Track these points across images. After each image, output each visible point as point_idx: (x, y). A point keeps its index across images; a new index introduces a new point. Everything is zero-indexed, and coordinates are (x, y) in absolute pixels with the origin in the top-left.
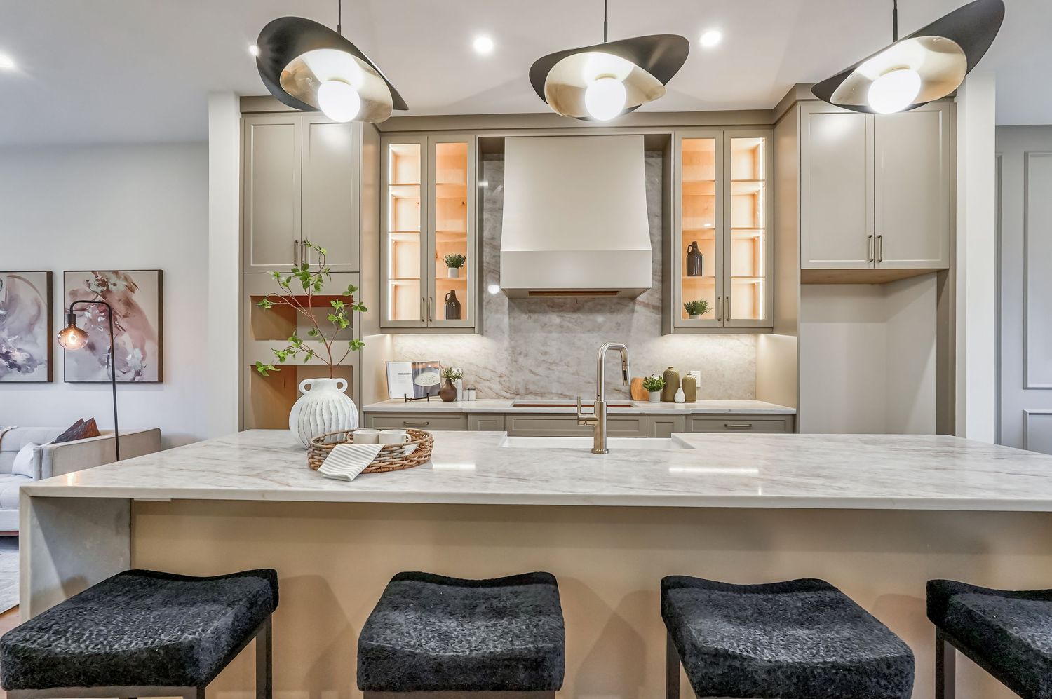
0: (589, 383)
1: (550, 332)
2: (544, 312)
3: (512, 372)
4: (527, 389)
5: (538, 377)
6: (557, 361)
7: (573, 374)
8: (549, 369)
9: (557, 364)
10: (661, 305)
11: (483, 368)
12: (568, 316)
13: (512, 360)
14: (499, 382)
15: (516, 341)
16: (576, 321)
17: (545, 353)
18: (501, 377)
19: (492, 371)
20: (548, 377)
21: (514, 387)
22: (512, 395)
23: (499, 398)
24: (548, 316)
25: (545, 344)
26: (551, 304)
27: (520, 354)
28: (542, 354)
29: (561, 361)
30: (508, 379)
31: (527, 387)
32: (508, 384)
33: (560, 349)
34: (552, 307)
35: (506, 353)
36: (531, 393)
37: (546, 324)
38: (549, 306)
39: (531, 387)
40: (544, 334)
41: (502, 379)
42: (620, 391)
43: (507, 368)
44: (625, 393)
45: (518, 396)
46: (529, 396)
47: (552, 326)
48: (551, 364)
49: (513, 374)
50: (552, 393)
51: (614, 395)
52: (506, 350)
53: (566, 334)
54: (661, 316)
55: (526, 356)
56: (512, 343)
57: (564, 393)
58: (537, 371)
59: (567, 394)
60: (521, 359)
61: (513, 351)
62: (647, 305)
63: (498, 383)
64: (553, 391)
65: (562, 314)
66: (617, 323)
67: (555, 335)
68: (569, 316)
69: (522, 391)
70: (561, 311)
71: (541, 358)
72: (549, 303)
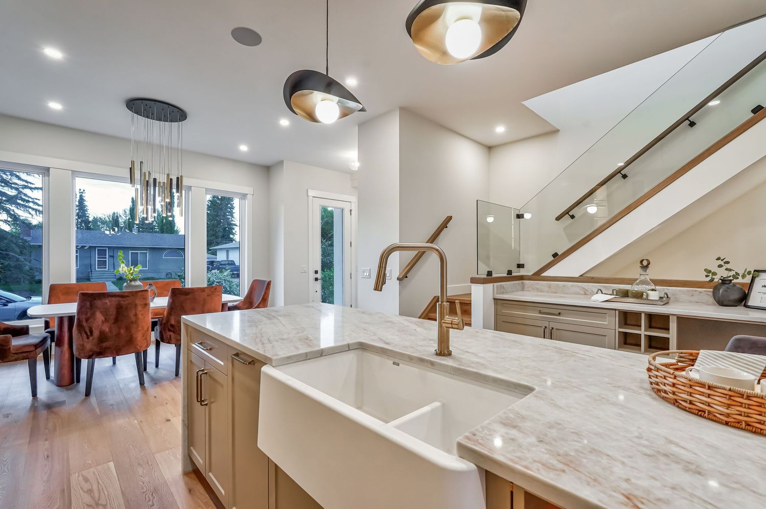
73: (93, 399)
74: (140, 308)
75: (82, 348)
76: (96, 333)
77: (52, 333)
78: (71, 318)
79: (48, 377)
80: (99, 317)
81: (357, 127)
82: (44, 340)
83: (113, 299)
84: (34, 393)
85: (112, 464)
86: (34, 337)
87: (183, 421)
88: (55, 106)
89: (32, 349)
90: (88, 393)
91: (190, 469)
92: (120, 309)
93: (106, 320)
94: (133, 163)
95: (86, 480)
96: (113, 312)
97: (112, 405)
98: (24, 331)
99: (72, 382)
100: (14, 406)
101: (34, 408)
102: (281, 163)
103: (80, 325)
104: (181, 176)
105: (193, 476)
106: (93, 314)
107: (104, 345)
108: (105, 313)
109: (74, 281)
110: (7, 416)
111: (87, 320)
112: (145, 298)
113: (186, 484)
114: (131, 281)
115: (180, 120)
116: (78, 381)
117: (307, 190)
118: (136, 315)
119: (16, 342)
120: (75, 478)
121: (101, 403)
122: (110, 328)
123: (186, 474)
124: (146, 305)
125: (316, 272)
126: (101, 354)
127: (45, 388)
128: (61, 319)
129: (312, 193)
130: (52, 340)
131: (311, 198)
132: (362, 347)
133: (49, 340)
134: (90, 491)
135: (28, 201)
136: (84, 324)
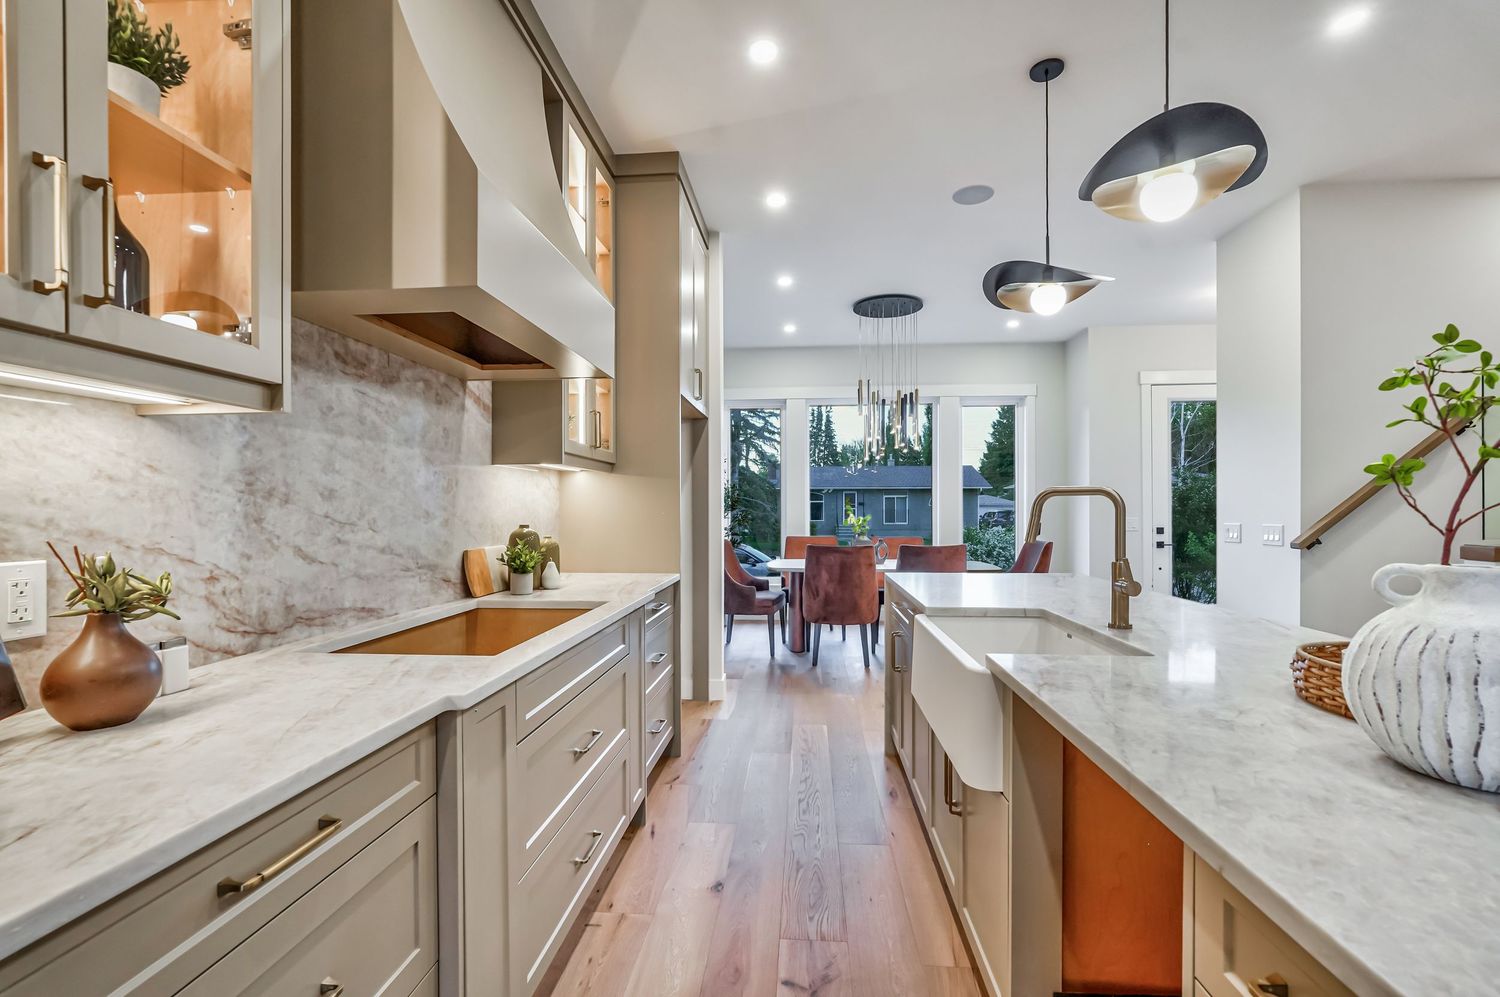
0: (408, 570)
1: (340, 432)
2: (328, 371)
3: (249, 558)
4: (289, 609)
5: (315, 568)
6: (354, 519)
7: (383, 551)
8: (339, 541)
9: (353, 524)
10: (491, 405)
11: (147, 550)
12: (373, 391)
13: (246, 516)
14: (207, 599)
15: (259, 451)
16: (387, 412)
17: (329, 495)
18: (212, 579)
19: (183, 560)
20: (336, 565)
21: (254, 612)
22: (248, 639)
23: (207, 661)
24: (336, 385)
25: (329, 468)
26: (342, 351)
27: (269, 494)
28: (321, 494)
29: (362, 515)
30: (234, 585)
31: (290, 601)
32: (234, 603)
33: (358, 484)
34: (345, 362)
35: (229, 488)
36: (299, 620)
37: (331, 409)
38: (337, 355)
39: (299, 600)
40: (327, 437)
41: (218, 588)
42: (447, 581)
43: (231, 544)
44: (454, 584)
45: (266, 640)
46: (295, 632)
47: (342, 414)
48: (342, 525)
49: (250, 565)
50: (343, 610)
51: (443, 592)
52: (229, 480)
53: (369, 443)
54: (490, 425)
55: (286, 500)
56: (248, 454)
57: (367, 606)
58: (310, 550)
59: (372, 605)
60: (273, 513)
61: (249, 484)
62: (478, 400)
63: (203, 604)
64: (347, 605)
65: (363, 386)
66: (445, 429)
67: (349, 442)
68: (376, 394)
69: (275, 621)
70: (362, 377)
71: (321, 507)
72: (337, 348)
73: (819, 669)
74: (864, 568)
75: (810, 610)
76: (822, 594)
77: (787, 591)
78: (801, 574)
79: (784, 642)
80: (825, 575)
81: (1215, 243)
82: (780, 598)
83: (837, 555)
84: (772, 654)
85: (825, 727)
86: (772, 593)
87: (886, 694)
88: (790, 329)
89: (770, 604)
90: (815, 664)
91: (892, 752)
92: (843, 566)
93: (830, 580)
94: (860, 382)
95: (804, 732)
96: (836, 570)
97: (835, 679)
98: (763, 587)
99: (803, 651)
100: (758, 660)
101: (772, 666)
102: (1084, 332)
103: (808, 584)
104: (917, 390)
105: (895, 759)
106: (819, 574)
107: (830, 609)
108: (830, 570)
109: (807, 534)
110: (752, 667)
111: (814, 577)
112: (870, 557)
113: (886, 763)
114: (859, 535)
115: (914, 311)
116: (808, 650)
117: (1139, 374)
118: (860, 576)
119: (760, 595)
120: (795, 727)
121: (826, 674)
122: (835, 591)
123: (887, 755)
124: (871, 566)
125: (1160, 531)
126: (825, 620)
127: (781, 651)
128: (793, 574)
129: (1148, 377)
130: (787, 602)
131: (1146, 389)
132: (1042, 615)
133: (785, 600)
134: (806, 741)
135: (774, 433)
136: (812, 581)
